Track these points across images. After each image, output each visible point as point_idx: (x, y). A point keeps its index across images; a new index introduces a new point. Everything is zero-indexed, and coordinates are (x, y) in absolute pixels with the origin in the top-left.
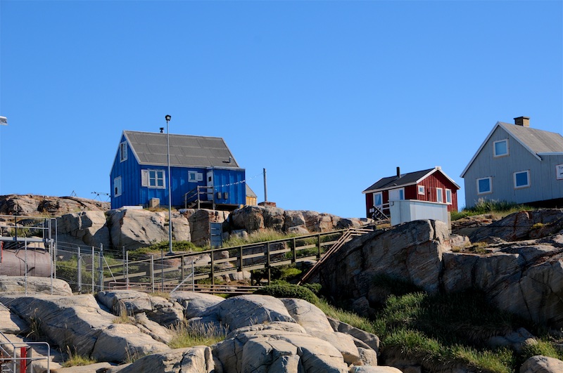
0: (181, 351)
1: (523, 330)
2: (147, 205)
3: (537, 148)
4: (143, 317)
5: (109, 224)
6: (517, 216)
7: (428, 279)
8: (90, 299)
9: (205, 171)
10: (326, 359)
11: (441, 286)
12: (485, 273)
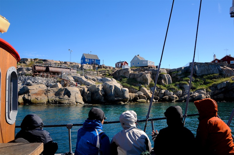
0: (98, 85)
1: (141, 84)
2: (86, 64)
3: (141, 59)
4: (91, 80)
5: (81, 66)
6: (139, 68)
7: (128, 76)
8: (84, 77)
9: (94, 60)
10: (118, 87)
11: (130, 77)
12: (136, 76)
